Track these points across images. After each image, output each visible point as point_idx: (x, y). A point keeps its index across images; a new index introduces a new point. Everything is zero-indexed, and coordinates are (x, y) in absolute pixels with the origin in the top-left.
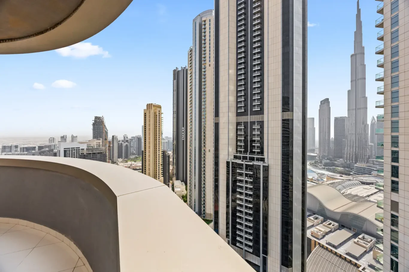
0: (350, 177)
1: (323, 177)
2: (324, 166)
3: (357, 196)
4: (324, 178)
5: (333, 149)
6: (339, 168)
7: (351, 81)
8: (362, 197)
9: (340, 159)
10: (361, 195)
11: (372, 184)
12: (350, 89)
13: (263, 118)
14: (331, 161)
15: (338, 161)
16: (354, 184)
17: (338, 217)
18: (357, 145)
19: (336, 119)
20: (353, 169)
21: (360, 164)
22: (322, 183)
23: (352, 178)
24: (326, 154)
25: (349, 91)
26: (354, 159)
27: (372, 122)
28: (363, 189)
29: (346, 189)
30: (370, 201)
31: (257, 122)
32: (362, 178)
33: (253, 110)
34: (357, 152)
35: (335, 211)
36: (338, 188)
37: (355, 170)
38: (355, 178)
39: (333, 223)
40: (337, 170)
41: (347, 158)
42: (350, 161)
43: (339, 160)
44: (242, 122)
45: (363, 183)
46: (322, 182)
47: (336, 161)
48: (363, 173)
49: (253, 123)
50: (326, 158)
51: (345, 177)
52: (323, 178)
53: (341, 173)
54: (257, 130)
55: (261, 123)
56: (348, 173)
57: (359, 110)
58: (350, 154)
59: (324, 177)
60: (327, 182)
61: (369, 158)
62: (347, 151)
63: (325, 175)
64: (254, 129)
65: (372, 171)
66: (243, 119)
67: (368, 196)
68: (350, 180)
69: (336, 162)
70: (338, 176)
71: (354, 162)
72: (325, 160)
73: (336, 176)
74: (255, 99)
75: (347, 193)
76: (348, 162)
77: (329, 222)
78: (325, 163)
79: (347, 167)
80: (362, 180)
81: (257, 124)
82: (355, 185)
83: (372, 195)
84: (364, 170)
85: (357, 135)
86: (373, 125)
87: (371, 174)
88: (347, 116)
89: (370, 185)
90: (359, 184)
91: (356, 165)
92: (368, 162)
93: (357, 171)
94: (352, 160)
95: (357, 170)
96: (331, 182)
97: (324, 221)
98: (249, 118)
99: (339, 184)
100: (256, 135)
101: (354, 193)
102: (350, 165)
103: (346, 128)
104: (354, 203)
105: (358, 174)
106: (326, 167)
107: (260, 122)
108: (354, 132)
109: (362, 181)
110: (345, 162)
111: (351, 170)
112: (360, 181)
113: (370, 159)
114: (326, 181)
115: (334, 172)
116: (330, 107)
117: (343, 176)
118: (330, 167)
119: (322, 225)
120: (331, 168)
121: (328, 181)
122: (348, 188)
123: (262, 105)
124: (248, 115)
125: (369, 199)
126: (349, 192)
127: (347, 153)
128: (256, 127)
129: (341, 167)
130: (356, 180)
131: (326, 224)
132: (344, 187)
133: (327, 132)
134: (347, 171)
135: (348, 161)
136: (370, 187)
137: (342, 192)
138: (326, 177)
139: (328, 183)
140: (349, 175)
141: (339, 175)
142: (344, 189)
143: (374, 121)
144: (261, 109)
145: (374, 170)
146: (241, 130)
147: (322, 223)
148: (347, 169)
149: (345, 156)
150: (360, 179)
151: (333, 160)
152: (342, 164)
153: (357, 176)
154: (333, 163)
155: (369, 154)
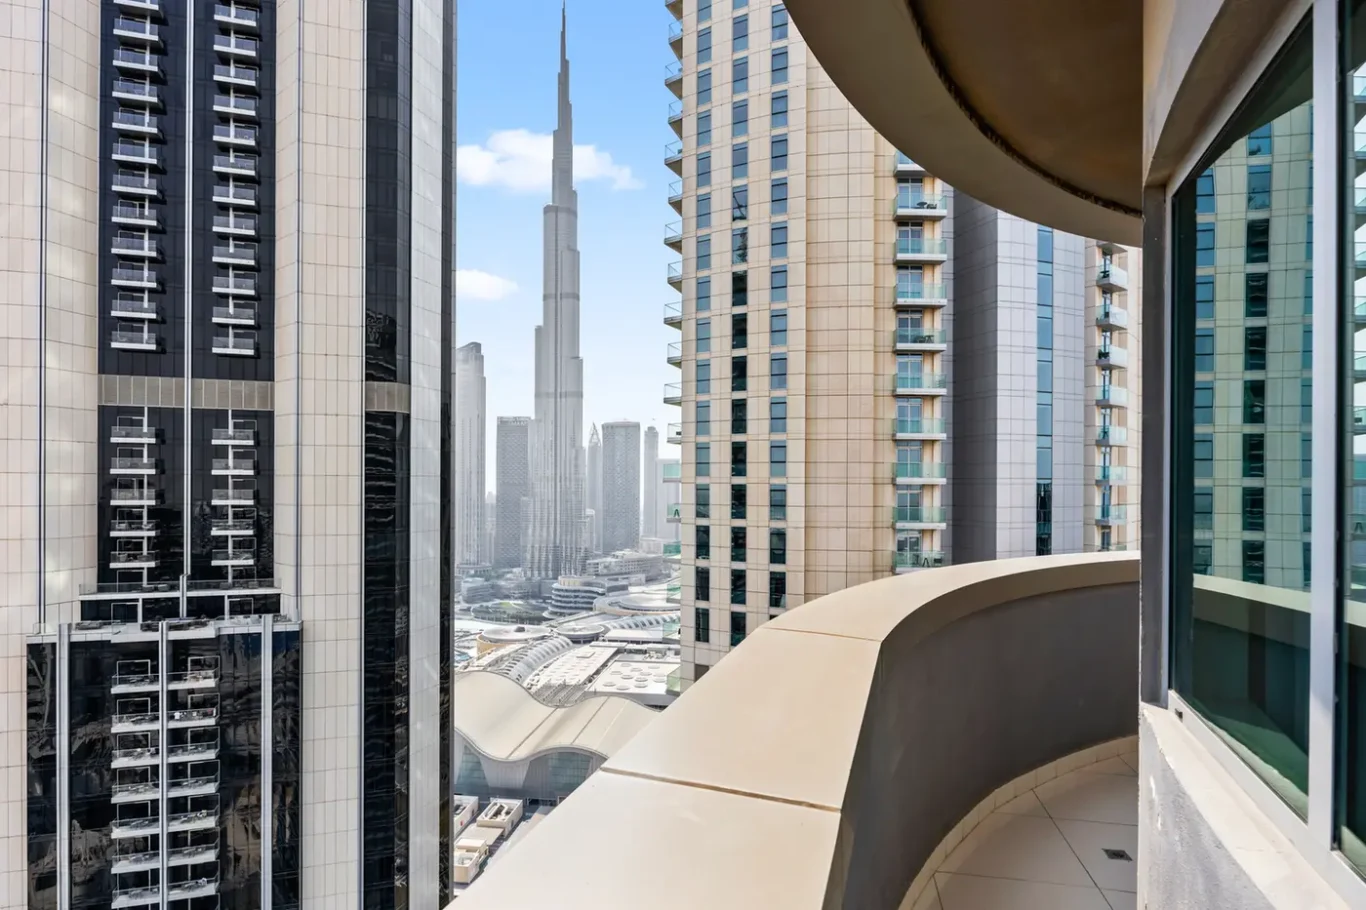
0: (544, 629)
1: (466, 644)
2: (467, 602)
3: (564, 686)
4: (469, 648)
5: (494, 532)
6: (512, 602)
7: (546, 297)
8: (577, 687)
9: (515, 570)
10: (573, 683)
11: (594, 638)
12: (540, 322)
13: (269, 396)
14: (486, 580)
15: (509, 576)
16: (555, 650)
17: (518, 778)
18: (558, 519)
19: (503, 423)
20: (550, 598)
21: (567, 580)
22: (466, 667)
23: (549, 629)
24: (473, 558)
25: (538, 330)
26: (550, 565)
27: (590, 442)
28: (577, 660)
29: (536, 672)
30: (595, 693)
31: (236, 414)
32: (572, 625)
33: (215, 350)
34: (558, 542)
35: (511, 758)
36: (514, 673)
37: (553, 602)
38: (555, 630)
39: (506, 803)
40: (505, 612)
41: (532, 563)
42: (540, 574)
43: (511, 572)
44: (139, 411)
45: (577, 641)
46: (465, 663)
47: (499, 577)
48: (576, 608)
49: (209, 420)
50: (472, 572)
51: (532, 631)
52: (465, 647)
53: (519, 619)
54: (237, 456)
55: (261, 424)
56: (536, 613)
57: (563, 400)
58: (540, 547)
59: (470, 645)
60: (481, 661)
61: (586, 558)
62: (536, 537)
63: (472, 637)
64: (221, 452)
65: (595, 598)
66: (144, 392)
67: (590, 680)
68: (543, 638)
69: (502, 583)
70: (510, 630)
71: (550, 573)
72: (470, 580)
73: (507, 632)
74: (226, 296)
75: (540, 685)
76: (536, 578)
77: (496, 804)
78: (469, 590)
79: (534, 597)
80: (574, 630)
81: (236, 426)
82: (558, 651)
83: (598, 672)
84: (576, 597)
85: (558, 484)
86: (593, 448)
87: (591, 609)
88: (533, 417)
89: (593, 643)
90: (568, 644)
91: (556, 585)
92: (584, 570)
93: (559, 604)
94: (547, 570)
95: (560, 601)
96: (494, 656)
97: (481, 808)
98: (189, 393)
99: (516, 658)
100: (230, 481)
101: (556, 681)
102: (540, 586)
103: (529, 458)
104: (560, 712)
105: (562, 614)
106: (474, 606)
107: (255, 414)
108: (550, 472)
109: (572, 633)
110: (530, 579)
111: (544, 605)
112: (569, 637)
113: (588, 562)
114: (479, 659)
115: (498, 620)
116: (485, 379)
117: (526, 627)
118: (485, 604)
119: (473, 827)
120: (490, 604)
121: (483, 656)
122: (541, 668)
123: (263, 330)
124: (178, 372)
125: (592, 689)
126: (543, 680)
127: (533, 547)
128: (229, 438)
129: (516, 599)
130: (559, 634)
131: (487, 819)
132: (531, 667)
133: (474, 470)
134: (536, 608)
135: (536, 573)
136: (592, 650)
137: (525, 685)
138: (474, 644)
139: (485, 663)
140: (539, 620)
141: (515, 627)
142: (530, 673)
143: (595, 437)
144: (257, 349)
145: (598, 594)
146: (131, 452)
147: (473, 820)
148: (533, 602)
149: (529, 556)
150: (569, 630)
151: (493, 577)
152: (519, 587)
153: (562, 619)
154: (493, 587)
155: (587, 545)
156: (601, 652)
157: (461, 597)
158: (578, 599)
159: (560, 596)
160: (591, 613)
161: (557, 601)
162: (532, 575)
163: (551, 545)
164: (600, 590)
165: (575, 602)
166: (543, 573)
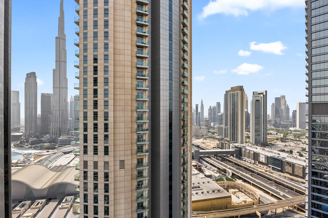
0: (56, 151)
1: (30, 157)
2: (31, 145)
3: (61, 166)
4: (31, 158)
5: (40, 125)
7: (56, 61)
8: (65, 166)
10: (64, 164)
11: (71, 152)
12: (55, 68)
14: (37, 138)
15: (45, 137)
16: (58, 156)
17: (45, 193)
18: (60, 121)
19: (43, 95)
20: (58, 142)
21: (63, 137)
22: (29, 164)
23: (57, 151)
24: (33, 132)
25: (54, 70)
26: (58, 133)
28: (65, 158)
29: (52, 163)
30: (70, 167)
32: (64, 149)
34: (60, 127)
35: (43, 188)
36: (45, 164)
37: (59, 143)
38: (59, 151)
39: (40, 201)
40: (43, 147)
41: (52, 133)
42: (55, 136)
43: (46, 136)
45: (65, 153)
46: (29, 163)
47: (42, 137)
48: (65, 144)
50: (33, 136)
51: (51, 152)
52: (29, 158)
53: (48, 148)
56: (54, 147)
57: (62, 89)
58: (55, 129)
60: (34, 162)
61: (69, 131)
62: (53, 126)
63: (32, 155)
65: (71, 141)
67: (69, 163)
68: (55, 153)
70: (45, 152)
71: (58, 135)
72: (32, 139)
73: (43, 152)
75: (53, 166)
76: (54, 137)
77: (37, 202)
78: (32, 142)
79: (53, 142)
80: (65, 150)
83: (71, 161)
84: (66, 141)
85: (60, 112)
86: (71, 102)
87: (70, 144)
88: (52, 94)
89: (70, 153)
90: (62, 154)
91: (59, 139)
92: (68, 134)
96: (39, 160)
97: (32, 204)
99: (46, 159)
101: (58, 165)
102: (55, 139)
103: (51, 105)
104: (59, 173)
105: (61, 146)
106: (33, 146)
108: (58, 109)
109: (64, 151)
110: (52, 137)
111: (56, 144)
112: (63, 152)
113: (69, 132)
114: (33, 161)
115: (41, 149)
116: (37, 83)
117: (49, 151)
118: (37, 145)
119: (29, 209)
122: (54, 161)
125: (69, 166)
126: (54, 165)
127: (52, 129)
129: (47, 143)
130: (60, 152)
131: (34, 207)
132: (51, 161)
133: (34, 108)
134: (53, 145)
135: (54, 135)
136: (70, 155)
137: (48, 167)
138: (33, 156)
139: (36, 162)
140: (54, 148)
141: (46, 151)
142: (50, 163)
143: (72, 99)
145: (72, 140)
147: (29, 208)
148: (53, 144)
149: (51, 131)
150: (63, 150)
151: (40, 138)
152: (48, 140)
153: (61, 148)
154: (40, 140)
155: (69, 128)
156: (72, 156)
157: (29, 144)
158: (66, 142)
159: (61, 141)
160: (70, 145)
161: (60, 143)
162: (52, 136)
163: (58, 128)
164: (73, 139)
165: (65, 143)
166: (56, 136)
